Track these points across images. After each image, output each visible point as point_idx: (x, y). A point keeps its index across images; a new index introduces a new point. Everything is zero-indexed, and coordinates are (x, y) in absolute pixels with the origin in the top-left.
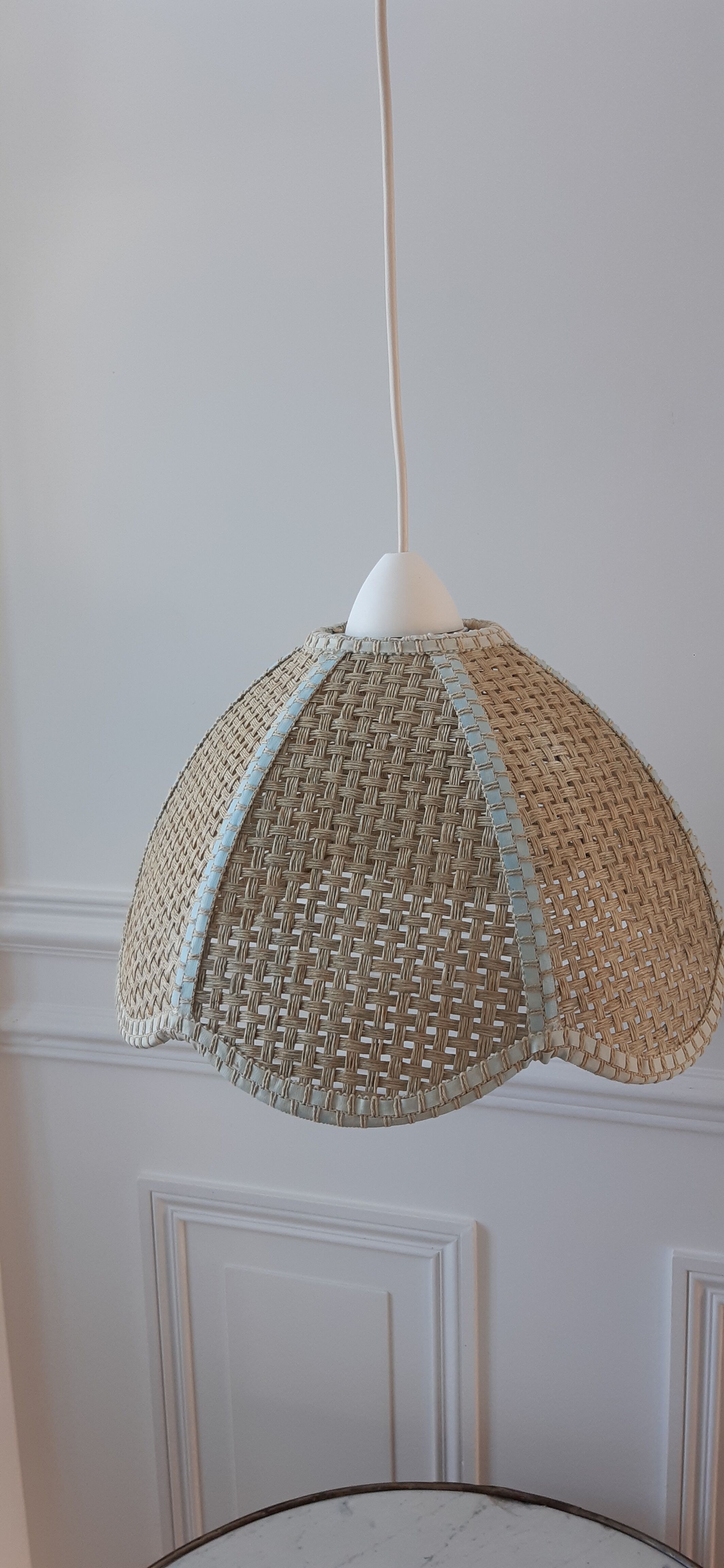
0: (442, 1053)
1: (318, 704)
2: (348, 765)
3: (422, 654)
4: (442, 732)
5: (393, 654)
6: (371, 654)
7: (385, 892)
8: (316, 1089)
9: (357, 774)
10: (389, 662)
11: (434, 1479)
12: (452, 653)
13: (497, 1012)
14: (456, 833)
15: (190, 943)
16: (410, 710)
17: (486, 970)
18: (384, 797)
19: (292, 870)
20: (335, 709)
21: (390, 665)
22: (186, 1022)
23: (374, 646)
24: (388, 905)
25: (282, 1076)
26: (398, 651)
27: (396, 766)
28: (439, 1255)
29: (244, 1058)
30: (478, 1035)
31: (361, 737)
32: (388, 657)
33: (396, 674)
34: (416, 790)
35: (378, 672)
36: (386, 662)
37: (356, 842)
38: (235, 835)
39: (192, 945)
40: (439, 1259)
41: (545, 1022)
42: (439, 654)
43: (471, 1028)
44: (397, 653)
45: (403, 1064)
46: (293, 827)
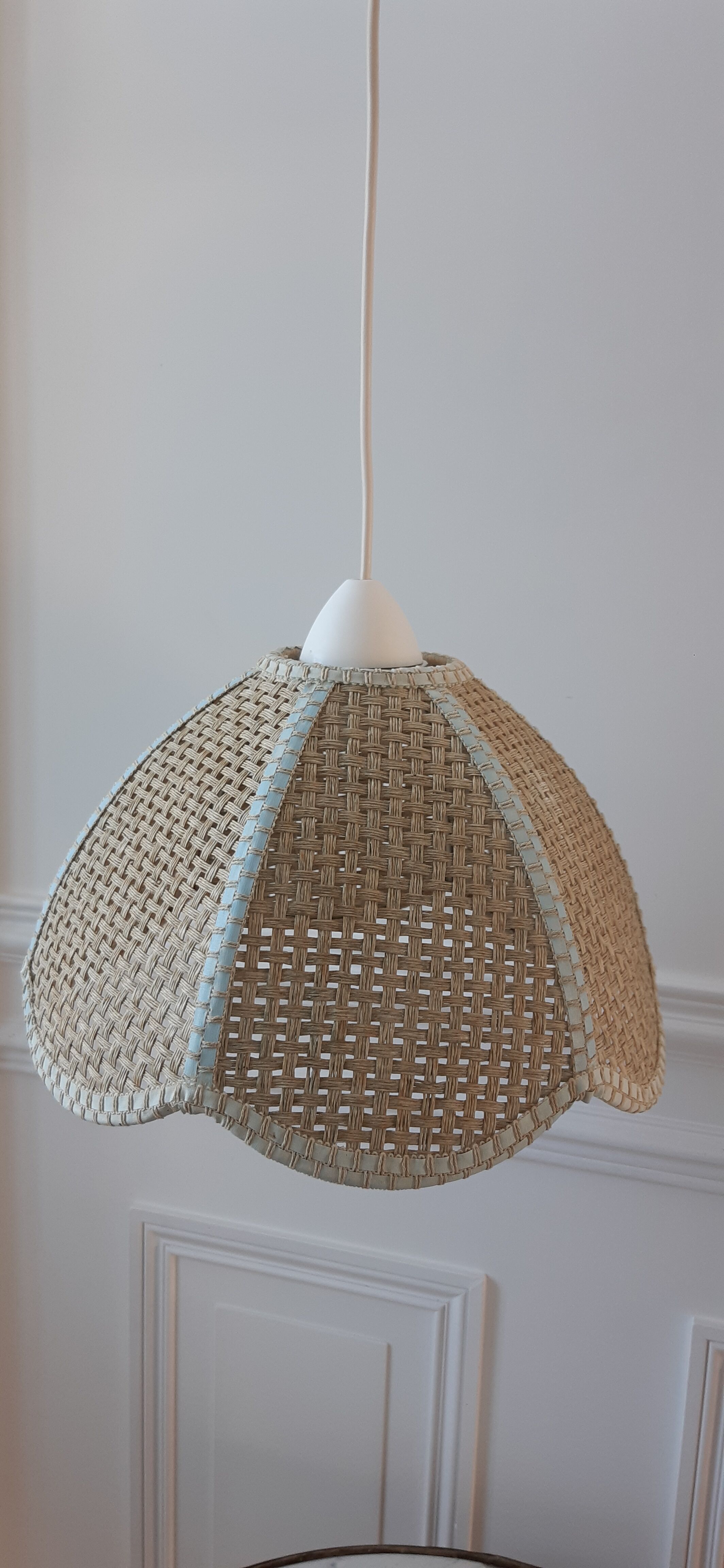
0: (495, 1102)
1: (319, 739)
2: (366, 804)
3: (417, 687)
4: (457, 769)
5: (388, 687)
6: (364, 685)
7: (424, 938)
8: (367, 1153)
9: (377, 814)
10: (385, 694)
11: (423, 1543)
12: (442, 687)
13: (545, 1056)
14: (488, 874)
15: (208, 1004)
16: (420, 746)
17: (532, 1013)
18: (410, 838)
19: (321, 919)
20: (339, 744)
21: (386, 698)
22: (208, 1093)
23: (366, 678)
24: (429, 952)
25: (328, 1143)
26: (393, 684)
27: (418, 805)
28: (444, 1308)
29: (282, 1127)
30: (527, 1080)
31: (375, 775)
32: (382, 689)
33: (395, 707)
34: (442, 830)
35: (376, 705)
36: (381, 694)
37: (387, 886)
38: (253, 882)
39: (211, 1007)
40: (444, 1312)
41: (588, 1061)
42: (432, 688)
43: (521, 1074)
44: (392, 686)
45: (457, 1117)
46: (317, 871)
